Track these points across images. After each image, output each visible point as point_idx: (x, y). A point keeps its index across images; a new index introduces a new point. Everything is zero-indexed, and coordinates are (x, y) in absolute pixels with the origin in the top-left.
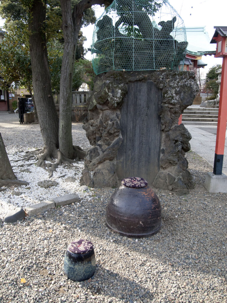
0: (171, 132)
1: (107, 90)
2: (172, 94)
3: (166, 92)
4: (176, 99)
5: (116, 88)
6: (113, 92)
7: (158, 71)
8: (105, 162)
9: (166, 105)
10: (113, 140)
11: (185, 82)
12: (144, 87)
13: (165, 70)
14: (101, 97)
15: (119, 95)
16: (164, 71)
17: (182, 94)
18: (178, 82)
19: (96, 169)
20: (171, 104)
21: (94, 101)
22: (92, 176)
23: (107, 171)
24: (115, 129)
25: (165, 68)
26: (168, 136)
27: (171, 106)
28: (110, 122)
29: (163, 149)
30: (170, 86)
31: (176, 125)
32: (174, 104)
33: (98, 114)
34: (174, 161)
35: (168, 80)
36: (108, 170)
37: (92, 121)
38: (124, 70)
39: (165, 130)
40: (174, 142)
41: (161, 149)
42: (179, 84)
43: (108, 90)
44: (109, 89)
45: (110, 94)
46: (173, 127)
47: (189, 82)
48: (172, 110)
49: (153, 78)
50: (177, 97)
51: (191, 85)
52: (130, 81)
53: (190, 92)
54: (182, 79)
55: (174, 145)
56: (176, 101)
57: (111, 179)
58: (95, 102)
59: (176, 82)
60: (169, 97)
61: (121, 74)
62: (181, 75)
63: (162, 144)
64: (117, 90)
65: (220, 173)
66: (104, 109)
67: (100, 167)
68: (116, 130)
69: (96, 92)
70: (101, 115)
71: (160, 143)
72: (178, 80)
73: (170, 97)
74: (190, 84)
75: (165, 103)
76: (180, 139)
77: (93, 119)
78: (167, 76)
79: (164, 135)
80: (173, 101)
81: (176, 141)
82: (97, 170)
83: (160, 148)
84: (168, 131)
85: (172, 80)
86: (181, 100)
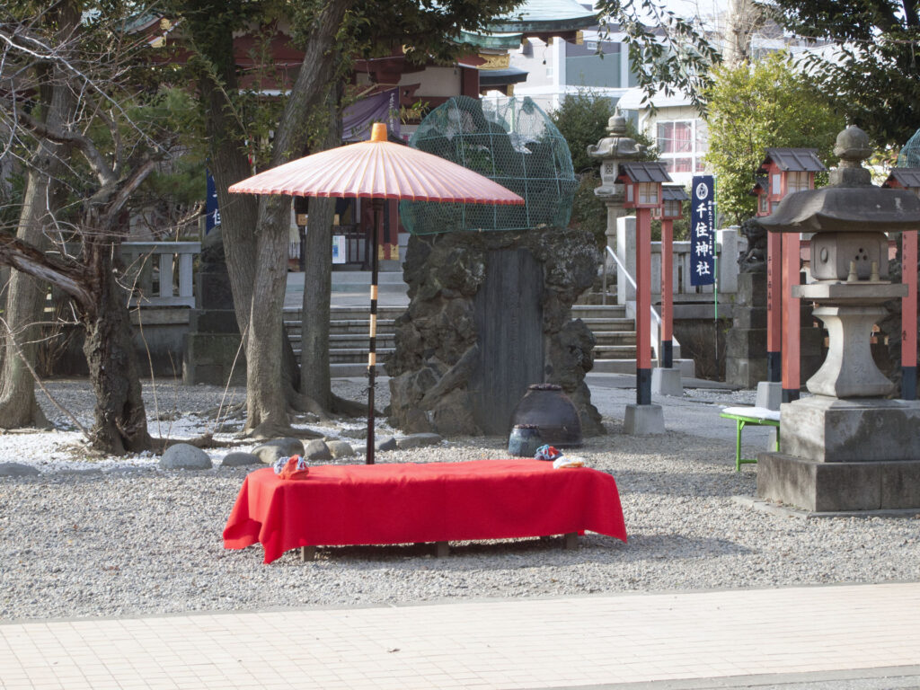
0: (561, 333)
1: (462, 265)
2: (562, 270)
3: (554, 267)
4: (568, 278)
5: (476, 261)
6: (472, 268)
7: (534, 231)
8: (454, 392)
9: (554, 288)
10: (463, 353)
11: (582, 249)
12: (513, 259)
13: (545, 228)
14: (452, 277)
15: (481, 273)
16: (543, 230)
17: (577, 268)
18: (571, 250)
19: (438, 405)
20: (562, 286)
21: (436, 283)
22: (431, 419)
23: (460, 407)
24: (472, 330)
25: (544, 225)
26: (556, 342)
27: (560, 289)
28: (464, 319)
29: (549, 366)
30: (558, 256)
31: (569, 321)
32: (564, 286)
33: (440, 304)
34: (572, 384)
35: (554, 246)
36: (462, 404)
37: (425, 319)
38: (480, 230)
39: (552, 330)
40: (570, 349)
41: (546, 365)
42: (573, 252)
43: (464, 266)
44: (465, 263)
45: (467, 271)
46: (565, 325)
47: (587, 248)
48: (562, 295)
49: (529, 243)
50: (570, 275)
51: (590, 254)
52: (491, 249)
53: (589, 266)
54: (576, 244)
55: (570, 355)
56: (568, 281)
57: (469, 420)
58: (439, 285)
59: (567, 249)
60: (558, 275)
61: (476, 236)
62: (574, 237)
63: (547, 357)
64: (478, 264)
65: (649, 402)
66: (455, 296)
67: (445, 400)
68: (473, 333)
69: (435, 267)
70: (445, 307)
71: (544, 355)
72: (570, 247)
73: (560, 274)
74: (589, 252)
75: (552, 284)
76: (579, 343)
77: (425, 315)
78: (550, 239)
79: (548, 341)
80: (565, 280)
81: (573, 348)
82: (441, 407)
83: (543, 363)
84: (557, 332)
85: (560, 247)
86: (576, 278)
